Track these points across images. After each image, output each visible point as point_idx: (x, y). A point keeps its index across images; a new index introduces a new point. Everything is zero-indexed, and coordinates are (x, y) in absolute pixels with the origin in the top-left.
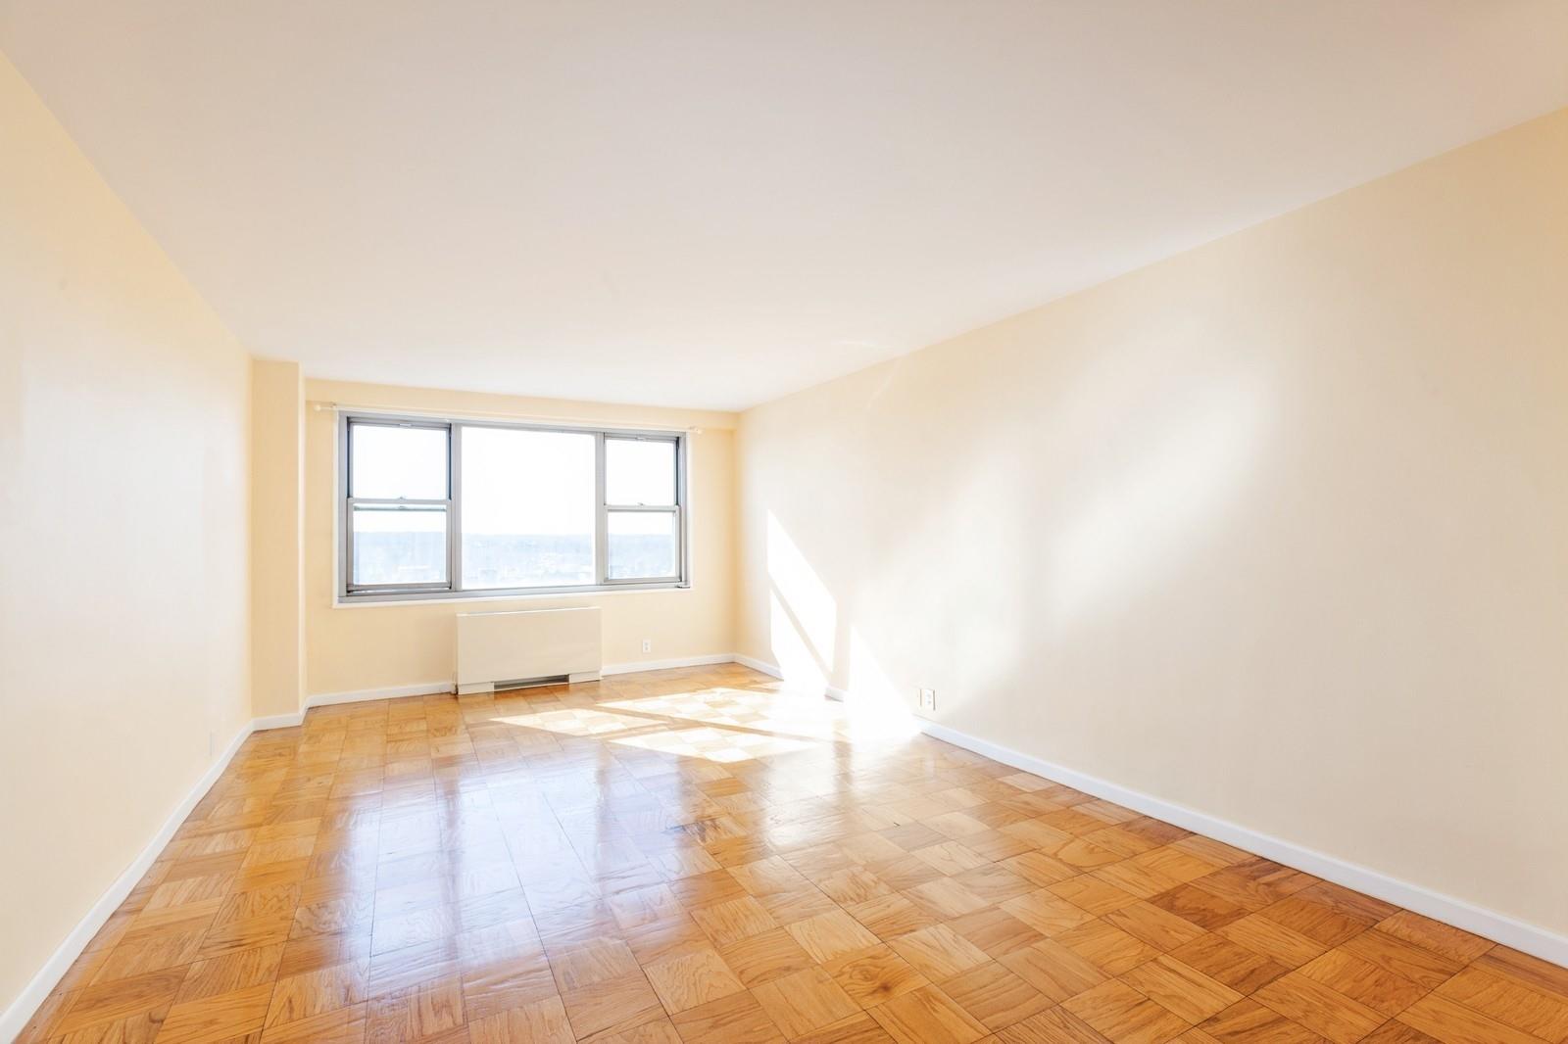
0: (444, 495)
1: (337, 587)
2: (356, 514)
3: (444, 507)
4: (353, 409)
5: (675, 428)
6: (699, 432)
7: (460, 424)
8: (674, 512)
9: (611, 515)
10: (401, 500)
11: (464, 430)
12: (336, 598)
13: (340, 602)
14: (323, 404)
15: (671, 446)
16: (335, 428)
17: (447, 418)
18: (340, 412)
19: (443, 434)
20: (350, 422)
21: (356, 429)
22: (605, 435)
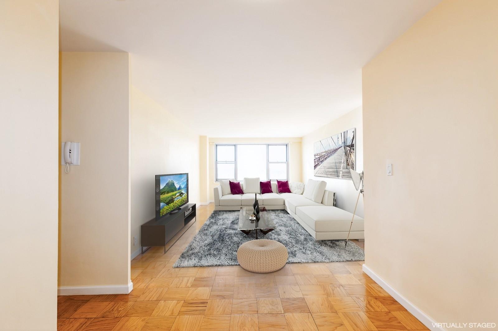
0: (234, 160)
1: (214, 179)
2: (218, 164)
3: (234, 163)
4: (217, 143)
5: (286, 142)
6: (291, 143)
7: (237, 145)
8: (286, 163)
9: (270, 164)
10: (226, 161)
11: (238, 146)
12: (214, 181)
13: (215, 182)
14: (212, 143)
15: (285, 146)
16: (214, 147)
17: (234, 144)
18: (215, 144)
19: (234, 147)
20: (217, 146)
21: (218, 147)
22: (268, 145)
